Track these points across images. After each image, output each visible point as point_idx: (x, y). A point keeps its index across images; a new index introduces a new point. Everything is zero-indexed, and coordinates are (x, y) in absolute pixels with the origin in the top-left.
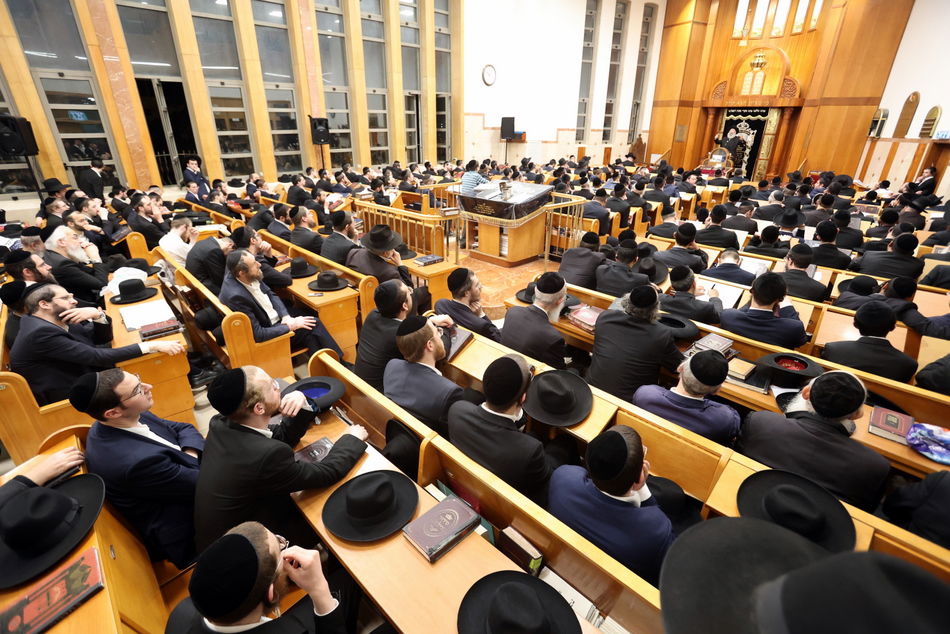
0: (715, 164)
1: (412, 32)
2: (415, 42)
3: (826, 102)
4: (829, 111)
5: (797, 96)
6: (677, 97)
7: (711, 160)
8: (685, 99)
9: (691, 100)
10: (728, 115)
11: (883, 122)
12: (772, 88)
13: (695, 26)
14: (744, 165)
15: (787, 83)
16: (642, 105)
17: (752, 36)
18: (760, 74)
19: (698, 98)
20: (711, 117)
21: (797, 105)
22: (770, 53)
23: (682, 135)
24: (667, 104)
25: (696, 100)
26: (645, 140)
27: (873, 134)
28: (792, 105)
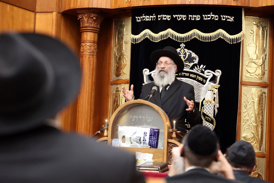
10: (135, 31)
20: (89, 37)
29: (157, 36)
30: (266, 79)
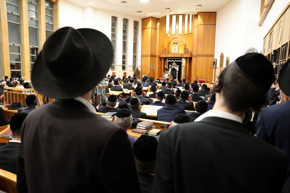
0: (166, 77)
1: (35, 22)
2: (36, 26)
3: (199, 56)
4: (200, 59)
5: (190, 54)
6: (149, 54)
7: (164, 76)
8: (152, 54)
9: (155, 55)
10: (168, 60)
11: (216, 62)
12: (181, 51)
13: (152, 29)
14: (177, 78)
15: (186, 50)
16: (137, 57)
17: (172, 34)
18: (177, 47)
19: (157, 54)
20: (163, 61)
21: (190, 57)
22: (179, 40)
23: (153, 67)
24: (146, 56)
25: (156, 55)
26: (140, 69)
27: (214, 66)
28: (189, 57)
29: (171, 61)
30: (185, 66)
